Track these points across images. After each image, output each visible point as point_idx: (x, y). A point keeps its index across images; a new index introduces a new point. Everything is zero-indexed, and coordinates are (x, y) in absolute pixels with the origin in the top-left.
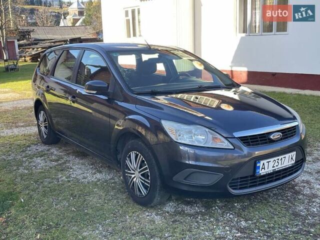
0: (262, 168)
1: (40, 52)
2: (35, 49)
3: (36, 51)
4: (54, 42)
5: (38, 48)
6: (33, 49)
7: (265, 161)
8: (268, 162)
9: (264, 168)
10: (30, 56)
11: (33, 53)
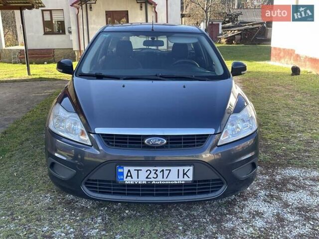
0: (127, 176)
1: (235, 35)
2: (233, 32)
3: (233, 33)
4: (253, 25)
5: (235, 31)
6: (231, 31)
7: (132, 169)
8: (138, 170)
9: (131, 176)
10: (226, 38)
11: (229, 36)
